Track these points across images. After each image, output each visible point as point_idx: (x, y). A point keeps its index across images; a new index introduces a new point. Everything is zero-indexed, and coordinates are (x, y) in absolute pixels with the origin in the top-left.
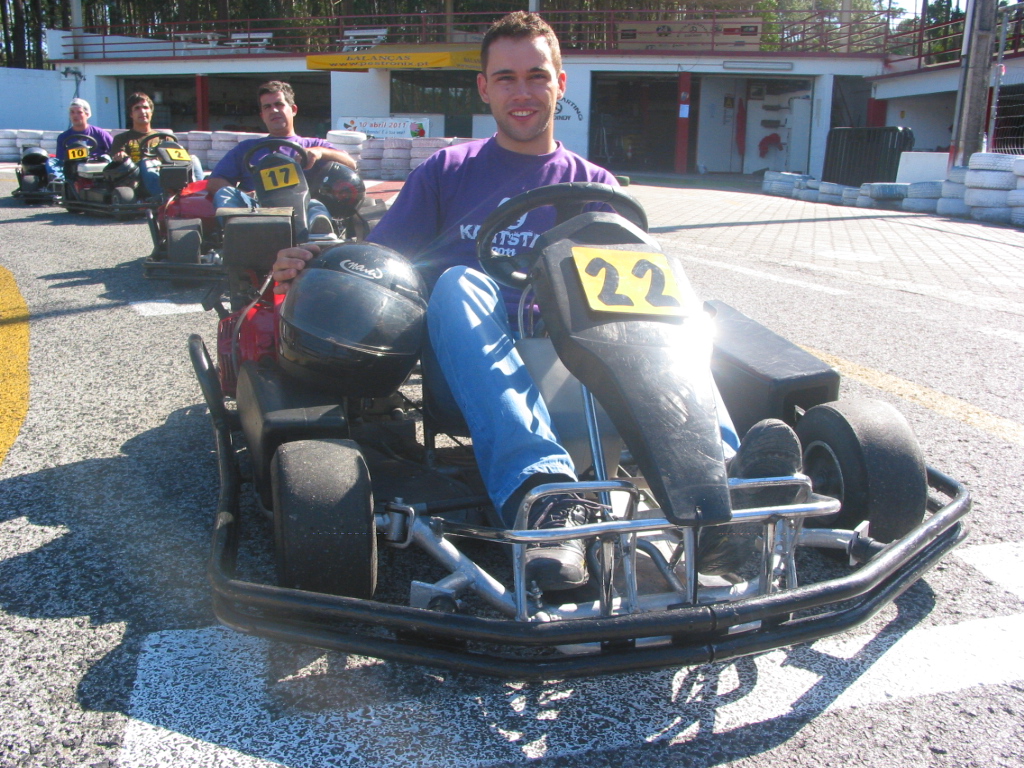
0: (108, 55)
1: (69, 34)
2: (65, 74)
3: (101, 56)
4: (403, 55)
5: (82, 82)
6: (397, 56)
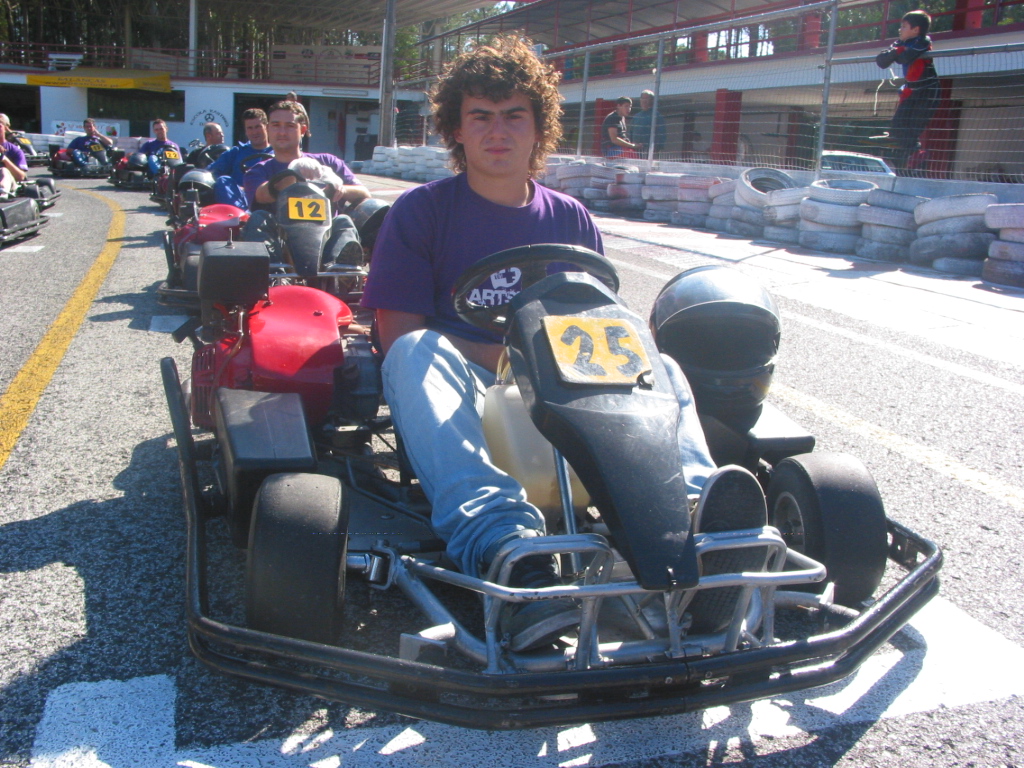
4: (100, 79)
6: (95, 79)
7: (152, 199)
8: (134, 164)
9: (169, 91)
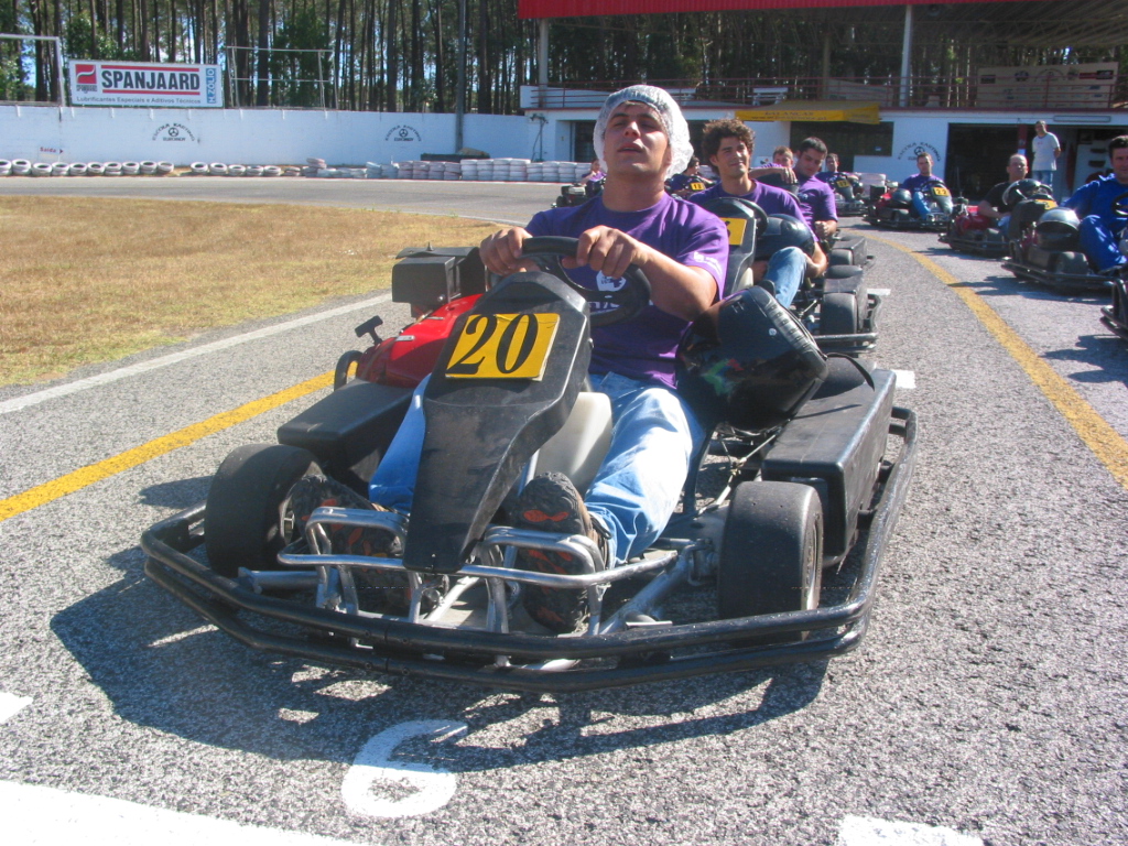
0: (567, 105)
1: (536, 88)
2: (532, 119)
3: (561, 105)
4: (807, 111)
5: (545, 126)
6: (803, 112)
7: (941, 240)
8: (896, 200)
9: (877, 122)
